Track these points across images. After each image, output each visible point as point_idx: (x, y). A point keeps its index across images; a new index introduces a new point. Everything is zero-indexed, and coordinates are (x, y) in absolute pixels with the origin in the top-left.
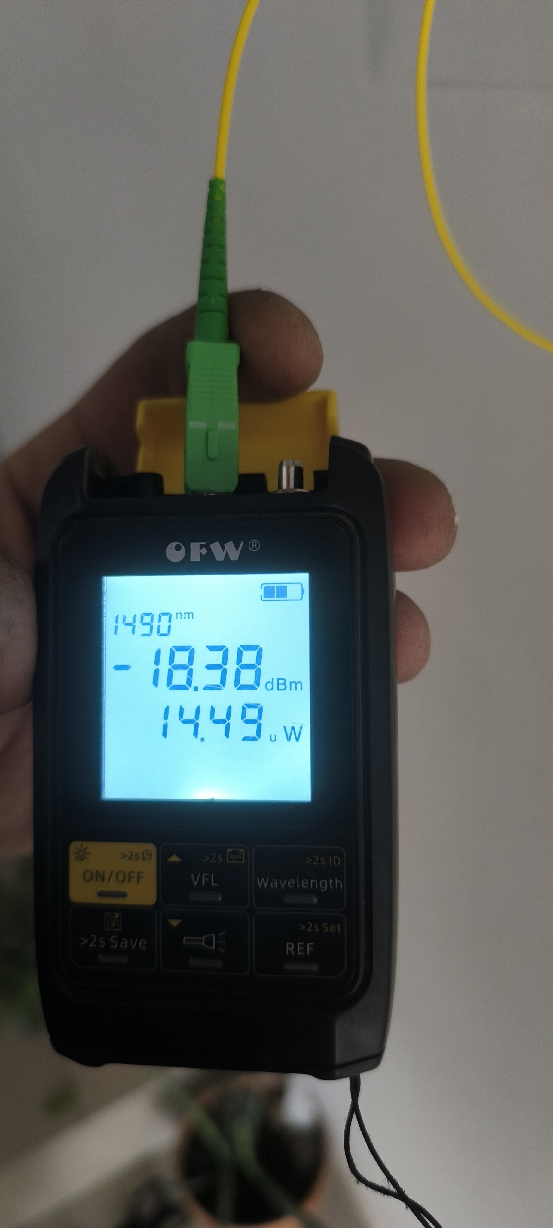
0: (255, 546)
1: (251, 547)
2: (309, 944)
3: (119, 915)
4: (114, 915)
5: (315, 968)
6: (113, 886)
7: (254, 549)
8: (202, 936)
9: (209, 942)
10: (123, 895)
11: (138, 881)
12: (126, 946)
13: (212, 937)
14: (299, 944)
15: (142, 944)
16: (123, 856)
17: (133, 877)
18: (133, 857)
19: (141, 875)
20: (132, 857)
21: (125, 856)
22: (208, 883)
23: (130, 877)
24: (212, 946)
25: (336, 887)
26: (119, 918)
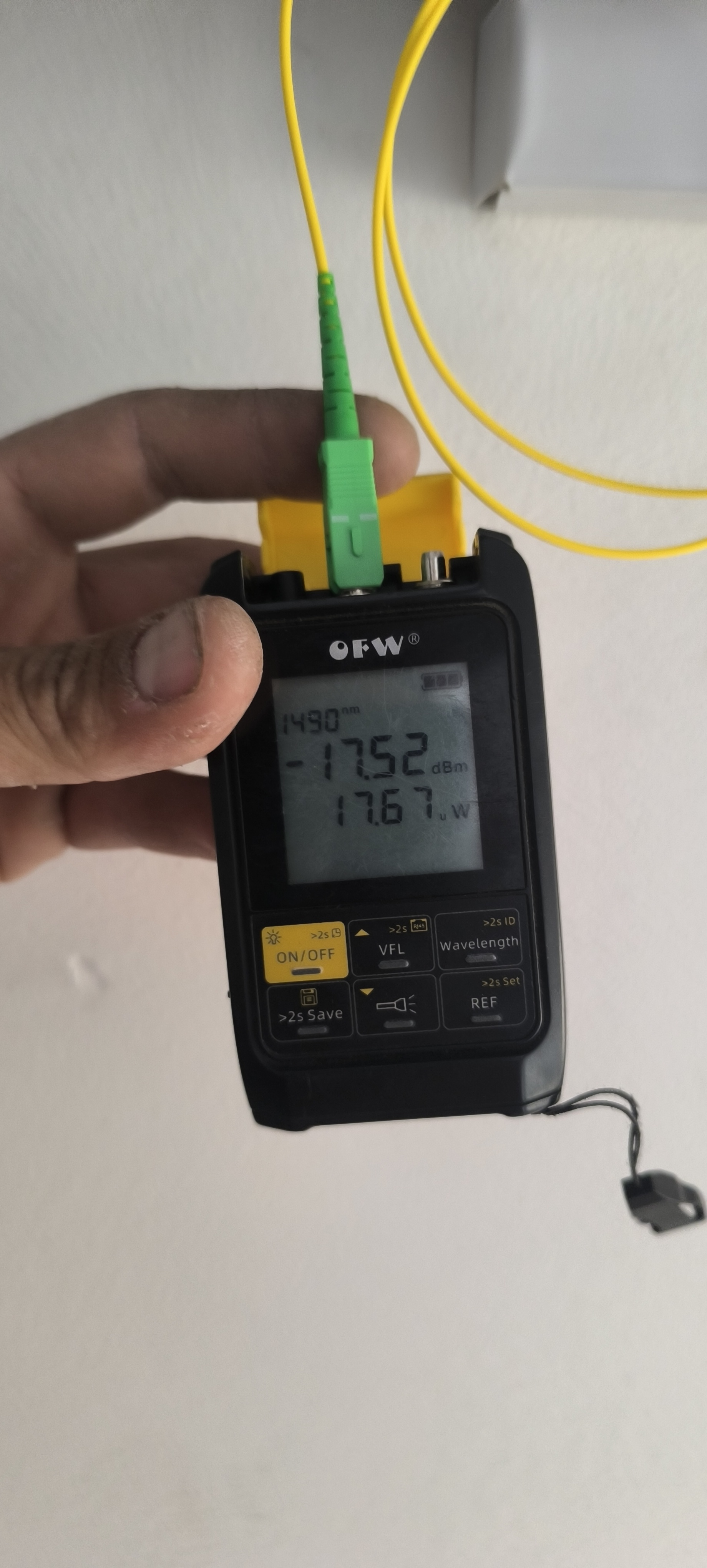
0: (415, 639)
1: (411, 640)
2: (491, 998)
3: (315, 990)
4: (310, 991)
5: (499, 1018)
6: (307, 964)
7: (413, 643)
8: (394, 1001)
9: (400, 1005)
10: (317, 971)
11: (330, 958)
12: (324, 1018)
13: (403, 1000)
14: (482, 998)
15: (338, 1014)
16: (313, 936)
17: (324, 954)
18: (324, 936)
19: (331, 952)
20: (322, 935)
21: (316, 936)
22: (394, 952)
23: (321, 955)
24: (404, 1009)
25: (513, 945)
26: (314, 994)
